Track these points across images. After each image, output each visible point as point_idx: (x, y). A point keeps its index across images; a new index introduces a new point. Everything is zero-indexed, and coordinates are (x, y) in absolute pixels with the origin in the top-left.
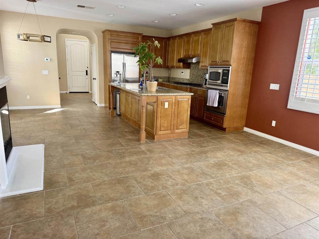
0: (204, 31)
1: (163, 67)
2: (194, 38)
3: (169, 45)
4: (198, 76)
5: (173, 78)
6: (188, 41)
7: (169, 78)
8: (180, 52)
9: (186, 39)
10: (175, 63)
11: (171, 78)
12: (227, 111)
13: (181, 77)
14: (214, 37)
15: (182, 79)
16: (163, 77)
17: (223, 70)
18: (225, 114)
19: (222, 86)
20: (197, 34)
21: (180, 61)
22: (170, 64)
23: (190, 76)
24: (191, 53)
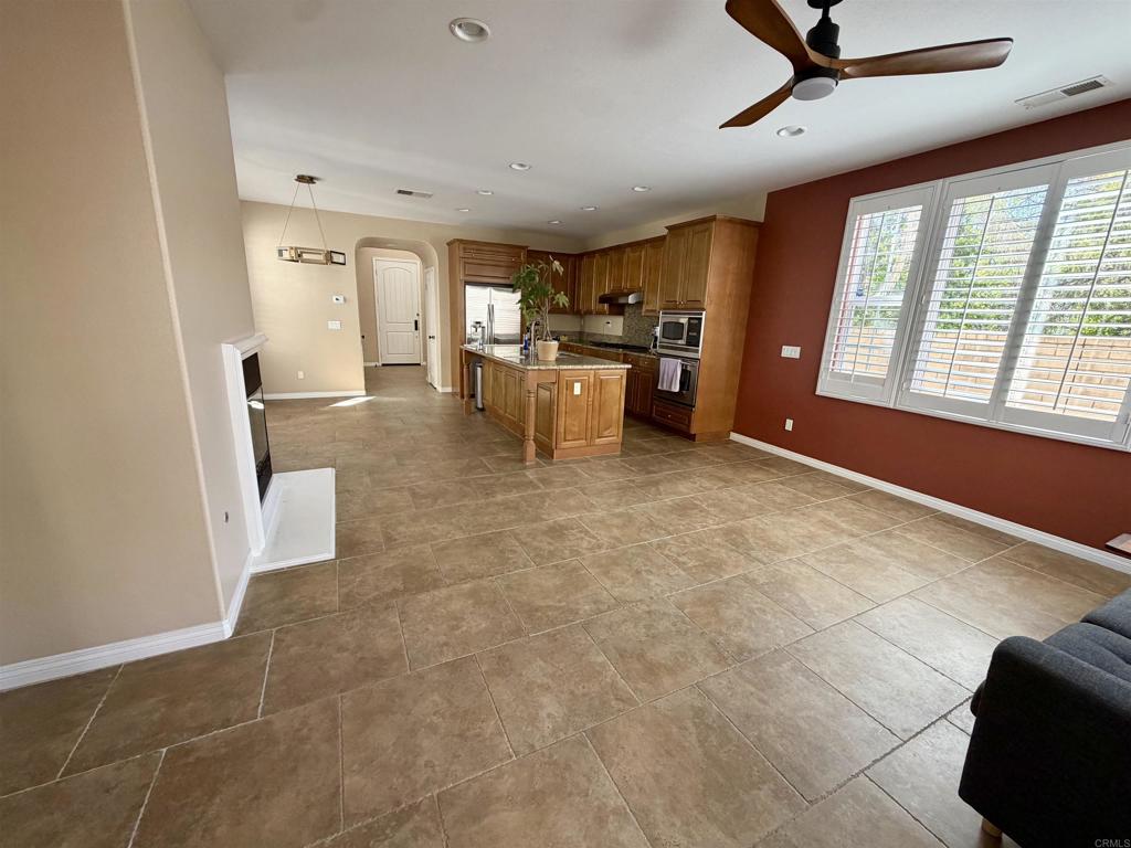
0: (650, 242)
1: (569, 312)
2: (632, 254)
4: (639, 330)
5: (589, 334)
6: (619, 262)
7: (581, 333)
8: (603, 284)
9: (615, 258)
10: (594, 305)
11: (586, 334)
12: (697, 399)
13: (606, 333)
14: (671, 253)
15: (608, 335)
16: (569, 332)
17: (690, 318)
18: (694, 407)
19: (687, 350)
21: (603, 300)
22: (582, 307)
23: (624, 329)
24: (625, 284)
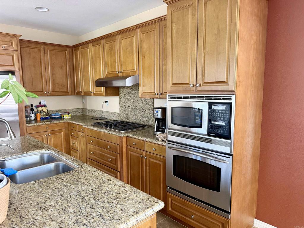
0: (140, 27)
1: (70, 94)
2: (123, 41)
3: (76, 58)
4: (135, 108)
5: (90, 111)
6: (111, 50)
7: (83, 110)
8: (98, 68)
9: (107, 46)
10: (92, 87)
11: (87, 111)
12: (232, 203)
13: (105, 110)
14: (175, 30)
15: (107, 112)
16: (73, 109)
17: (209, 103)
18: (229, 213)
19: (209, 141)
20: (127, 34)
21: (100, 83)
22: (82, 89)
23: (121, 108)
24: (119, 69)
